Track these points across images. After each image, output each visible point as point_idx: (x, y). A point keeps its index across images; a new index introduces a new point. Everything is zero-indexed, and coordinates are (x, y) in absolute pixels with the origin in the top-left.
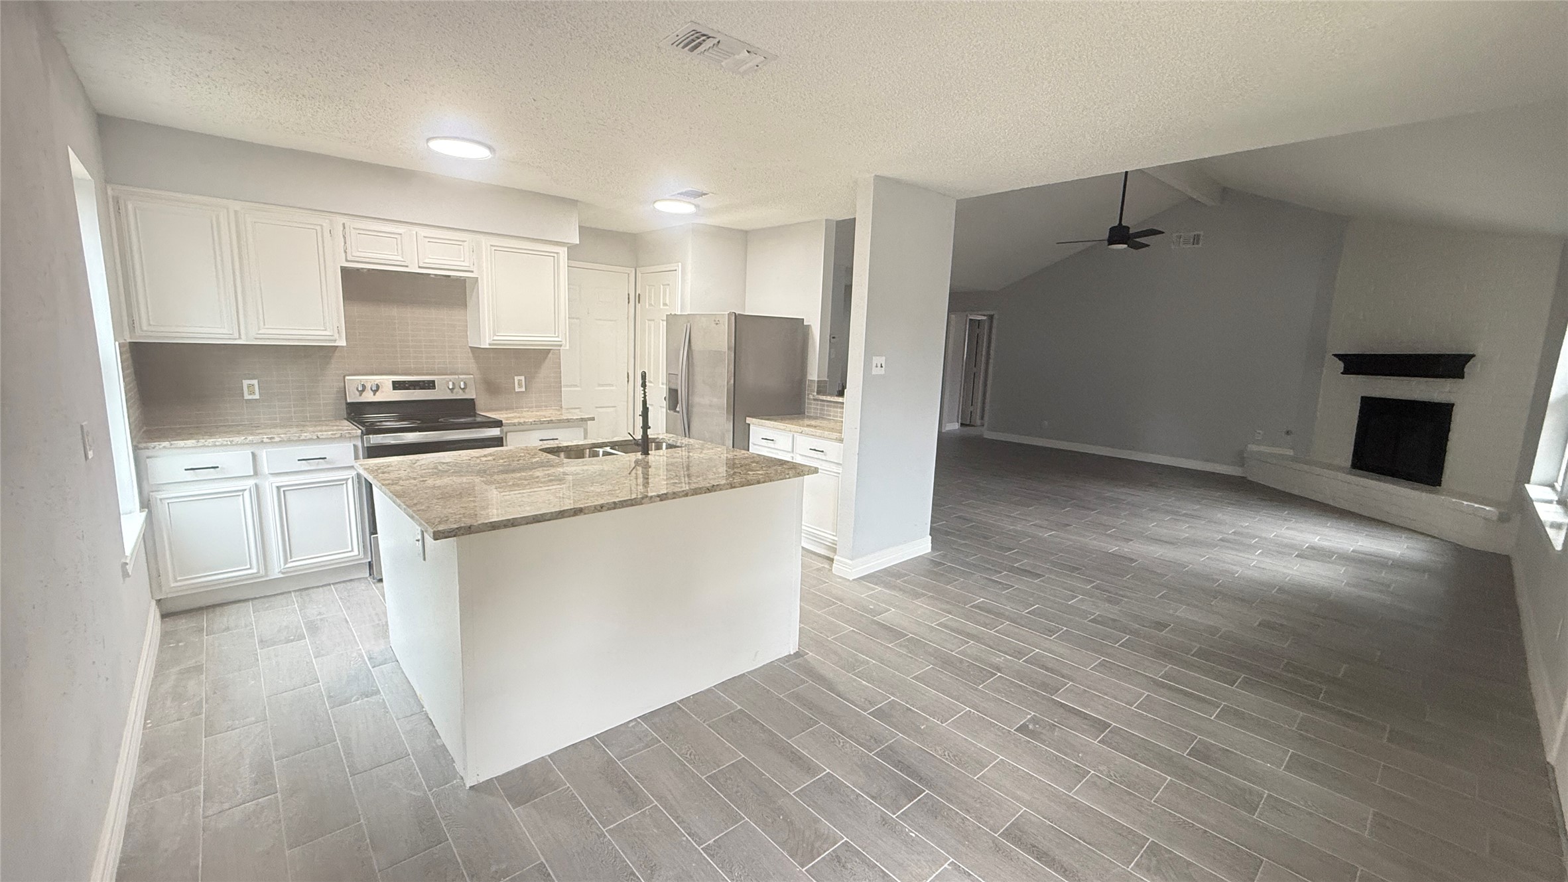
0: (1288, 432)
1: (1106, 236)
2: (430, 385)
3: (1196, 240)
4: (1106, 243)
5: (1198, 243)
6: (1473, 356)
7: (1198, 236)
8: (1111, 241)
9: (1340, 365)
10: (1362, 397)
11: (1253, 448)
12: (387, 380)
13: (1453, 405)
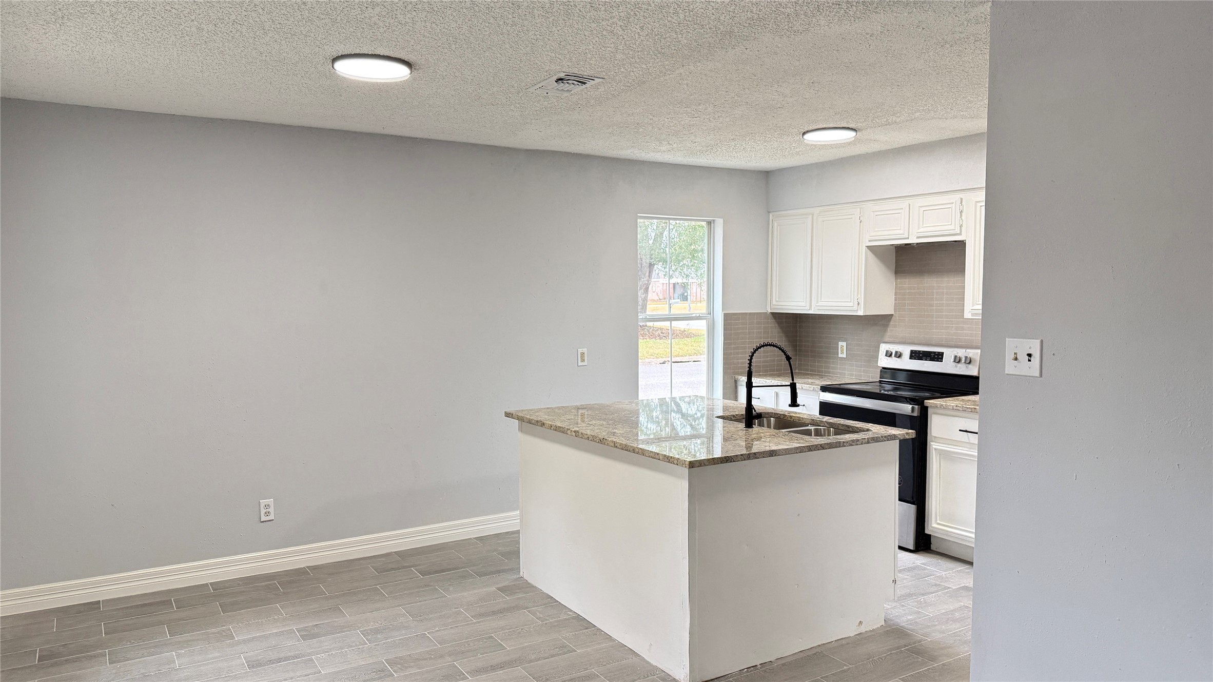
2: (938, 357)
12: (906, 350)
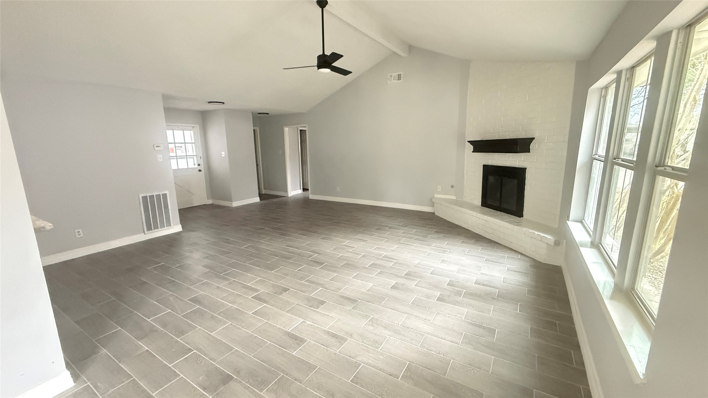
0: (452, 186)
1: (316, 63)
3: (399, 77)
4: (316, 68)
5: (400, 79)
6: (534, 138)
7: (400, 74)
8: (320, 66)
9: (472, 147)
10: (483, 165)
11: (437, 196)
13: (526, 169)
